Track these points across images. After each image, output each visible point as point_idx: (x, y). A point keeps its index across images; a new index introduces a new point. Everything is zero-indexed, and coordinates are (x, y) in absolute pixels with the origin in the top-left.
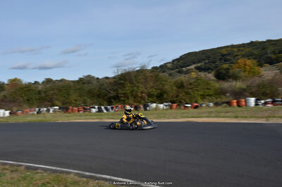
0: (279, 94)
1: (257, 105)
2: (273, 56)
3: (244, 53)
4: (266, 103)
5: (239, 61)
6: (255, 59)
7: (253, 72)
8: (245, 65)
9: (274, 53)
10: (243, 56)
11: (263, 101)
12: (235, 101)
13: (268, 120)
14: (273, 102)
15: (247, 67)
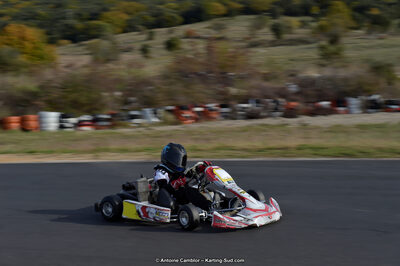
0: (104, 106)
1: (62, 127)
2: (79, 25)
3: (16, 10)
4: (80, 124)
5: (8, 28)
6: (40, 26)
7: (41, 58)
8: (23, 38)
9: (79, 16)
10: (16, 18)
11: (73, 120)
12: (15, 119)
13: (96, 157)
14: (95, 122)
15: (27, 44)
